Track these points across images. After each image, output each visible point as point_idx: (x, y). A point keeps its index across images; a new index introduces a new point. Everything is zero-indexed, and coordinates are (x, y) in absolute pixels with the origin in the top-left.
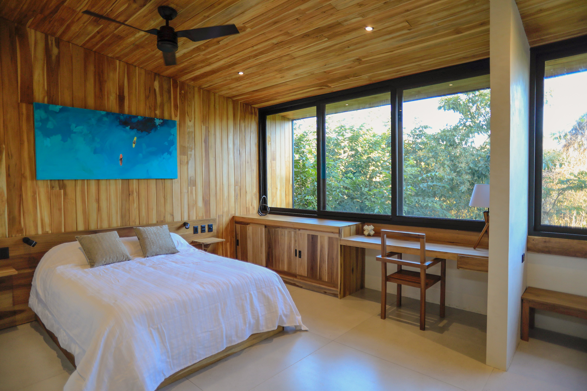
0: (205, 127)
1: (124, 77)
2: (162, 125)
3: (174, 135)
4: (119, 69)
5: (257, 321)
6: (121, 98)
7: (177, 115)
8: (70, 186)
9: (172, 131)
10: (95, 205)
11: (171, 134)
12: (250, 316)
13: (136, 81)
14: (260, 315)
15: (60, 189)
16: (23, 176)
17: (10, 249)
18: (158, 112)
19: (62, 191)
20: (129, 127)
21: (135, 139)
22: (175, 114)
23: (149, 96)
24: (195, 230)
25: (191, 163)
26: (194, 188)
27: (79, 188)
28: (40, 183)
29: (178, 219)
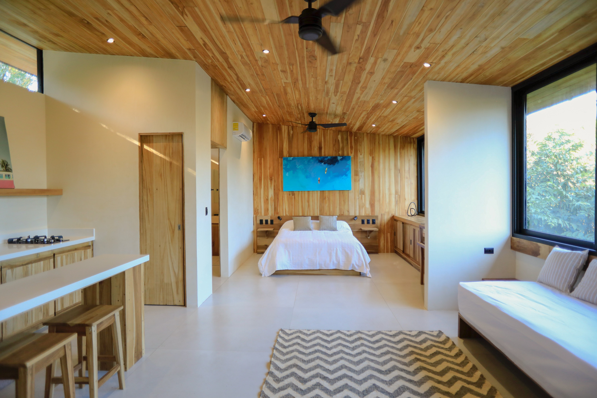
0: (371, 157)
1: (322, 137)
2: (342, 160)
3: (349, 165)
4: (319, 133)
5: (339, 262)
6: (320, 148)
7: (352, 152)
8: (296, 194)
9: (349, 162)
10: (307, 204)
11: (347, 164)
12: (334, 258)
13: (328, 137)
14: (341, 260)
15: (292, 196)
16: (279, 190)
17: (274, 221)
18: (340, 153)
19: (293, 196)
20: (323, 163)
21: (327, 169)
22: (351, 152)
23: (335, 145)
24: (363, 222)
25: (361, 181)
26: (363, 195)
27: (300, 195)
28: (285, 193)
29: (352, 214)
